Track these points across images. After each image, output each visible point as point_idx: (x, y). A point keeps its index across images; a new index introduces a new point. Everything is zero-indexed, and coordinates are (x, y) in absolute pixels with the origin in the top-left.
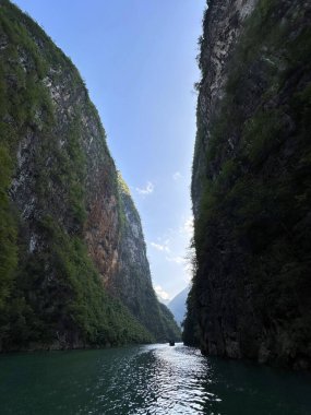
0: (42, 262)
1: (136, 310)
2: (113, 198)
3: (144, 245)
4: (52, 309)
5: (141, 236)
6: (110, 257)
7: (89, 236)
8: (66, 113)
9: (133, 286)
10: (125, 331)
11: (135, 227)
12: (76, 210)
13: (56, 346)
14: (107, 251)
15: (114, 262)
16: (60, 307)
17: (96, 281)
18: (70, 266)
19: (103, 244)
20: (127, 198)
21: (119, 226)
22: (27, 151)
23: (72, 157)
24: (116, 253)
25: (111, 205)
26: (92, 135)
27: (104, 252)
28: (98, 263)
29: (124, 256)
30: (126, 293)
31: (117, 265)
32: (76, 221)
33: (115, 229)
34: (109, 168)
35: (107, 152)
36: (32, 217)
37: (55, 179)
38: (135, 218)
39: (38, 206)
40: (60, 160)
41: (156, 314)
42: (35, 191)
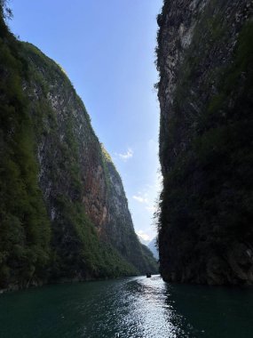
0: (60, 225)
1: (123, 251)
2: (100, 167)
3: (126, 200)
4: (70, 256)
5: (123, 193)
6: (101, 212)
7: (85, 199)
8: (62, 113)
9: (120, 233)
10: (117, 268)
11: (117, 187)
12: (76, 184)
13: (76, 279)
14: (98, 208)
15: (104, 216)
16: (75, 255)
17: (93, 233)
18: (78, 227)
19: (95, 203)
20: (110, 165)
21: (106, 188)
22: (43, 151)
23: (70, 145)
24: (105, 209)
25: (99, 173)
26: (81, 122)
27: (96, 210)
28: (93, 218)
29: (111, 210)
30: (115, 239)
31: (107, 218)
32: (77, 192)
33: (103, 191)
34: (95, 145)
35: (92, 133)
36: (50, 196)
37: (62, 166)
38: (118, 180)
39: (54, 188)
40: (62, 150)
41: (140, 253)
42: (51, 178)
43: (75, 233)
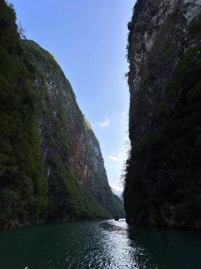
0: (54, 180)
1: (100, 199)
2: (82, 134)
3: (102, 159)
4: (61, 203)
5: (100, 154)
6: (83, 169)
7: (71, 159)
8: (55, 95)
9: (97, 185)
10: (95, 212)
11: (96, 149)
12: (65, 148)
13: (65, 220)
14: (81, 166)
15: (85, 172)
16: (65, 202)
17: (77, 185)
19: (79, 162)
20: (91, 132)
21: (87, 151)
22: (42, 126)
23: (61, 119)
24: (86, 167)
25: (82, 139)
26: (69, 100)
27: (79, 167)
28: (76, 174)
29: (91, 168)
30: (93, 190)
31: (87, 174)
32: (65, 154)
33: (85, 152)
34: (79, 116)
35: (77, 107)
36: (47, 159)
37: (55, 136)
38: (96, 144)
39: (49, 152)
40: (55, 123)
41: (112, 201)
42: (47, 145)
43: (64, 186)
